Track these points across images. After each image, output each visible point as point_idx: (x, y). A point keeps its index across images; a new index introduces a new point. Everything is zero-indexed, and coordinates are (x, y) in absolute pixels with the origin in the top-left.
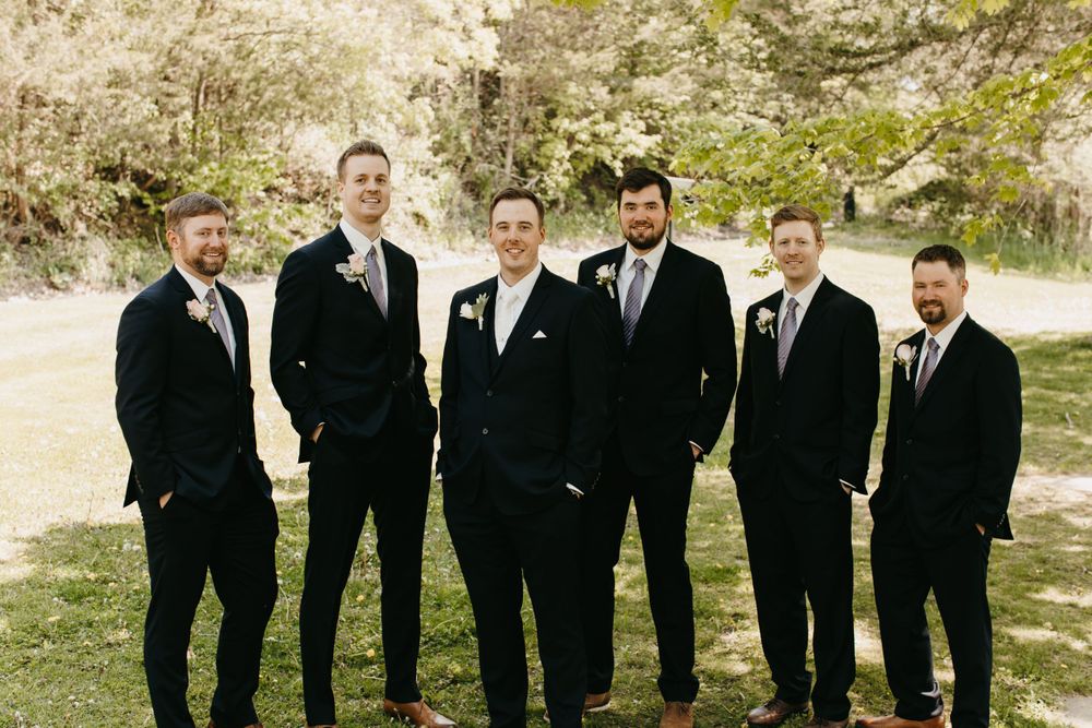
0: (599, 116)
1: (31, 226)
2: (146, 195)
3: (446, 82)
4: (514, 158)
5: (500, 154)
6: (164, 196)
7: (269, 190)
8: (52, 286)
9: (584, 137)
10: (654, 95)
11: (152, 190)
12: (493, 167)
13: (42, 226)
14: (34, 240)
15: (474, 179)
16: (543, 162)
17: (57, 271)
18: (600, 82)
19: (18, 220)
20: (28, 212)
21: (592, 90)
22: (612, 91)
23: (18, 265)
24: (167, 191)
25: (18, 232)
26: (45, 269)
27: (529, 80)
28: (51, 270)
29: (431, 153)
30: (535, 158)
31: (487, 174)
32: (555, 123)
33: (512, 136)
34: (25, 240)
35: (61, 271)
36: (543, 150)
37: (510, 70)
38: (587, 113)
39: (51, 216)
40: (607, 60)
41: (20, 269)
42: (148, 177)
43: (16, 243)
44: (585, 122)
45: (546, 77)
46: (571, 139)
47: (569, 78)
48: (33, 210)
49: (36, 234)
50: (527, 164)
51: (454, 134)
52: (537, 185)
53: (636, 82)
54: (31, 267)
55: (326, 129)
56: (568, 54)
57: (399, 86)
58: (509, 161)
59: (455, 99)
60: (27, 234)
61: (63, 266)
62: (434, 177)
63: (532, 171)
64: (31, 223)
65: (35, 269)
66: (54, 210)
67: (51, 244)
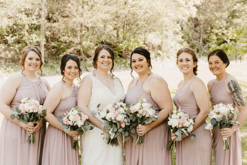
0: (224, 29)
3: (185, 21)
4: (203, 39)
5: (199, 38)
6: (115, 49)
8: (87, 70)
9: (220, 34)
10: (238, 23)
12: (197, 42)
13: (86, 56)
14: (84, 60)
15: (192, 45)
16: (210, 40)
17: (88, 67)
18: (224, 20)
19: (80, 55)
20: (83, 54)
21: (222, 22)
22: (227, 23)
24: (116, 48)
26: (86, 67)
27: (206, 20)
28: (87, 67)
29: (181, 38)
30: (208, 39)
31: (196, 43)
32: (213, 30)
33: (202, 34)
35: (89, 67)
36: (210, 37)
37: (201, 18)
38: (221, 28)
39: (87, 54)
40: (226, 15)
42: (112, 44)
44: (220, 30)
45: (210, 19)
46: (217, 35)
47: (216, 19)
48: (83, 52)
49: (84, 58)
50: (205, 41)
51: (187, 34)
52: (208, 46)
53: (233, 20)
55: (155, 33)
56: (215, 13)
57: (173, 22)
58: (201, 40)
59: (188, 25)
60: (82, 58)
61: (90, 66)
62: (182, 44)
63: (206, 43)
64: (83, 56)
65: (83, 66)
66: (88, 52)
67: (87, 60)
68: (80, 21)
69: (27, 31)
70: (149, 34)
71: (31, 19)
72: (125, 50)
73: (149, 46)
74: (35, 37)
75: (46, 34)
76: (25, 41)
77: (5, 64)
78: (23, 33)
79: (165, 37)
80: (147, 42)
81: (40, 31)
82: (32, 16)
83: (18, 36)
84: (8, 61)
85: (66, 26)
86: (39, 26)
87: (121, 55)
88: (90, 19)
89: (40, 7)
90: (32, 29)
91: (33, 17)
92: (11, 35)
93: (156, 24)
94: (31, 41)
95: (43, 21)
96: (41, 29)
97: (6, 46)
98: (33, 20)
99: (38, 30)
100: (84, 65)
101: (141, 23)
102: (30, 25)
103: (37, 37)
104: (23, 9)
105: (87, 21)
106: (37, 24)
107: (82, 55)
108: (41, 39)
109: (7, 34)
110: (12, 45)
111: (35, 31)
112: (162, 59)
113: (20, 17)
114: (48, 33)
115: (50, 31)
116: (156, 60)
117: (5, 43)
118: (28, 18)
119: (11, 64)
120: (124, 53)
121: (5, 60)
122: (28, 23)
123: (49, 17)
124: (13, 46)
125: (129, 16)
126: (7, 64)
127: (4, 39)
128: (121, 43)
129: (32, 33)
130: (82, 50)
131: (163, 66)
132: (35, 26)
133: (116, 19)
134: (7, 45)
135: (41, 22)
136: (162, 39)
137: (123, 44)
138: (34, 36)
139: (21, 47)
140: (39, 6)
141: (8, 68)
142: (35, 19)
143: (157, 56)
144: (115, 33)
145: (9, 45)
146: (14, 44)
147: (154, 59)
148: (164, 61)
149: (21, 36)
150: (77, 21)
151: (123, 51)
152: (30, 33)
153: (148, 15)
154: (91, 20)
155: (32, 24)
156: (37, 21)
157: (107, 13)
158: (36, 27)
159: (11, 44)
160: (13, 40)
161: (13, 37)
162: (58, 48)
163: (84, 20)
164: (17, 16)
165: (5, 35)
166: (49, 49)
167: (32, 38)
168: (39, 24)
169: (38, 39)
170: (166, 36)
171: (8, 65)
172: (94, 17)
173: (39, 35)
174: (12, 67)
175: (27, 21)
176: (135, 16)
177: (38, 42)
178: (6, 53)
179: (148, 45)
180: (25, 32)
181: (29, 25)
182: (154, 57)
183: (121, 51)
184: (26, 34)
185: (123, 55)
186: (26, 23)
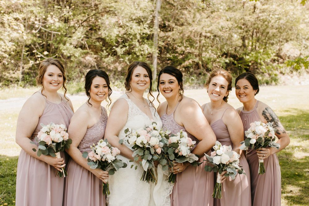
1: (202, 70)
2: (236, 62)
6: (240, 62)
7: (274, 61)
11: (237, 60)
13: (205, 70)
14: (203, 74)
19: (199, 68)
20: (202, 67)
23: (198, 80)
24: (242, 60)
25: (198, 71)
34: (200, 74)
39: (207, 67)
41: (198, 82)
42: (237, 56)
43: (198, 75)
48: (203, 65)
54: (201, 81)
60: (200, 72)
64: (202, 69)
65: (202, 82)
66: (208, 66)
67: (207, 75)
68: (197, 29)
69: (138, 41)
70: (286, 44)
71: (142, 28)
72: (253, 64)
73: (284, 59)
74: (147, 48)
75: (159, 45)
76: (136, 53)
77: (114, 77)
78: (134, 43)
79: (304, 48)
80: (282, 54)
81: (153, 41)
82: (143, 25)
83: (128, 47)
84: (117, 74)
85: (181, 35)
86: (152, 35)
87: (247, 69)
88: (208, 28)
89: (153, 15)
90: (143, 39)
91: (145, 26)
92: (121, 46)
93: (292, 32)
94: (142, 52)
95: (156, 30)
96: (154, 39)
97: (115, 58)
98: (145, 29)
99: (150, 40)
100: (202, 80)
101: (272, 31)
102: (142, 34)
103: (149, 48)
104: (134, 18)
105: (206, 30)
106: (149, 33)
107: (200, 69)
108: (154, 50)
109: (116, 45)
110: (122, 56)
111: (147, 42)
112: (300, 75)
113: (131, 26)
114: (162, 44)
115: (163, 42)
116: (292, 75)
117: (115, 55)
118: (139, 28)
119: (119, 78)
120: (252, 67)
121: (113, 73)
122: (139, 32)
123: (165, 25)
124: (122, 58)
125: (259, 22)
126: (117, 77)
127: (113, 50)
128: (248, 55)
129: (143, 43)
130: (200, 63)
131: (300, 83)
132: (147, 35)
133: (243, 27)
134: (116, 56)
135: (154, 31)
136: (300, 50)
137: (250, 56)
138: (146, 46)
139: (132, 58)
140: (152, 13)
141: (116, 81)
142: (146, 28)
143: (293, 71)
144: (240, 43)
145: (119, 57)
146: (124, 55)
147: (290, 74)
148: (301, 77)
149: (132, 46)
150: (193, 30)
151: (250, 64)
152: (141, 43)
153: (281, 21)
154: (210, 29)
155: (143, 34)
156: (149, 30)
157: (229, 20)
158: (148, 37)
159: (120, 56)
160: (122, 51)
161: (123, 48)
162: (174, 60)
163: (202, 28)
164: (128, 24)
165: (114, 46)
166: (163, 61)
167: (144, 49)
168: (152, 33)
169: (150, 50)
170: (306, 46)
171: (117, 79)
172: (213, 25)
173: (151, 46)
174: (121, 81)
175: (138, 30)
176: (266, 23)
177: (150, 53)
178: (115, 65)
179: (284, 57)
180: (135, 43)
181: (140, 34)
182: (289, 72)
183: (247, 64)
184: (137, 44)
185: (250, 69)
186: (137, 32)
